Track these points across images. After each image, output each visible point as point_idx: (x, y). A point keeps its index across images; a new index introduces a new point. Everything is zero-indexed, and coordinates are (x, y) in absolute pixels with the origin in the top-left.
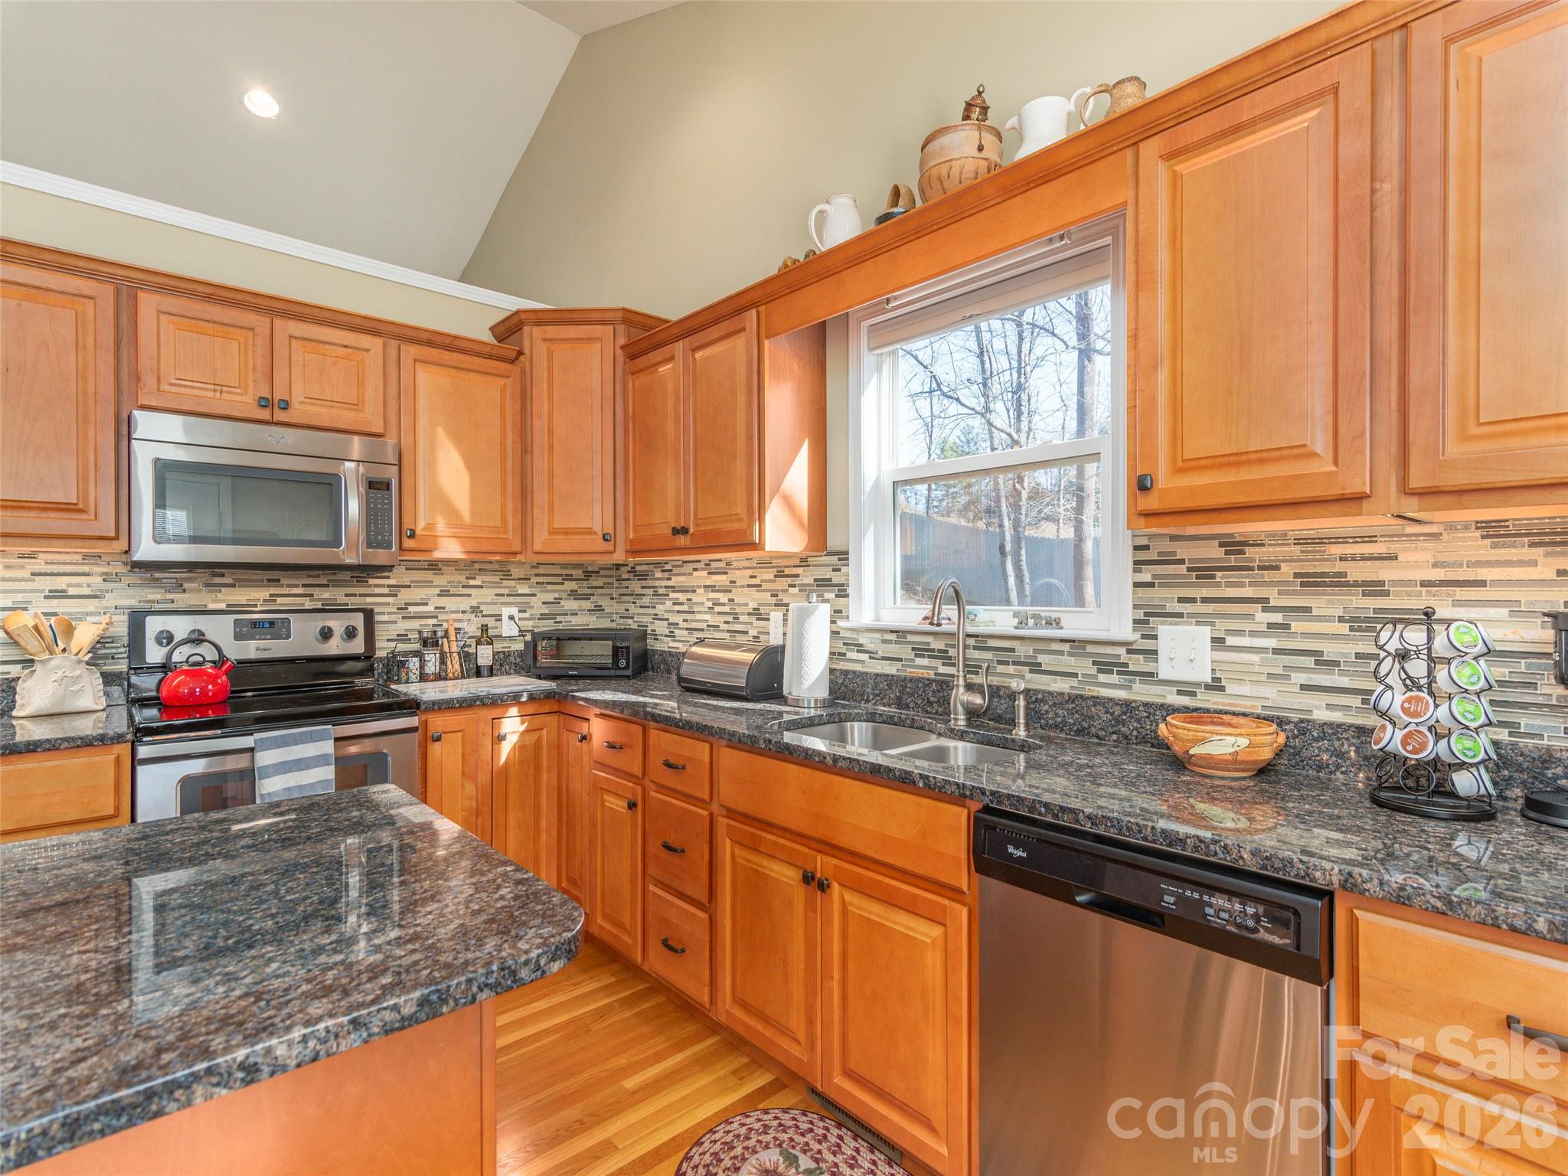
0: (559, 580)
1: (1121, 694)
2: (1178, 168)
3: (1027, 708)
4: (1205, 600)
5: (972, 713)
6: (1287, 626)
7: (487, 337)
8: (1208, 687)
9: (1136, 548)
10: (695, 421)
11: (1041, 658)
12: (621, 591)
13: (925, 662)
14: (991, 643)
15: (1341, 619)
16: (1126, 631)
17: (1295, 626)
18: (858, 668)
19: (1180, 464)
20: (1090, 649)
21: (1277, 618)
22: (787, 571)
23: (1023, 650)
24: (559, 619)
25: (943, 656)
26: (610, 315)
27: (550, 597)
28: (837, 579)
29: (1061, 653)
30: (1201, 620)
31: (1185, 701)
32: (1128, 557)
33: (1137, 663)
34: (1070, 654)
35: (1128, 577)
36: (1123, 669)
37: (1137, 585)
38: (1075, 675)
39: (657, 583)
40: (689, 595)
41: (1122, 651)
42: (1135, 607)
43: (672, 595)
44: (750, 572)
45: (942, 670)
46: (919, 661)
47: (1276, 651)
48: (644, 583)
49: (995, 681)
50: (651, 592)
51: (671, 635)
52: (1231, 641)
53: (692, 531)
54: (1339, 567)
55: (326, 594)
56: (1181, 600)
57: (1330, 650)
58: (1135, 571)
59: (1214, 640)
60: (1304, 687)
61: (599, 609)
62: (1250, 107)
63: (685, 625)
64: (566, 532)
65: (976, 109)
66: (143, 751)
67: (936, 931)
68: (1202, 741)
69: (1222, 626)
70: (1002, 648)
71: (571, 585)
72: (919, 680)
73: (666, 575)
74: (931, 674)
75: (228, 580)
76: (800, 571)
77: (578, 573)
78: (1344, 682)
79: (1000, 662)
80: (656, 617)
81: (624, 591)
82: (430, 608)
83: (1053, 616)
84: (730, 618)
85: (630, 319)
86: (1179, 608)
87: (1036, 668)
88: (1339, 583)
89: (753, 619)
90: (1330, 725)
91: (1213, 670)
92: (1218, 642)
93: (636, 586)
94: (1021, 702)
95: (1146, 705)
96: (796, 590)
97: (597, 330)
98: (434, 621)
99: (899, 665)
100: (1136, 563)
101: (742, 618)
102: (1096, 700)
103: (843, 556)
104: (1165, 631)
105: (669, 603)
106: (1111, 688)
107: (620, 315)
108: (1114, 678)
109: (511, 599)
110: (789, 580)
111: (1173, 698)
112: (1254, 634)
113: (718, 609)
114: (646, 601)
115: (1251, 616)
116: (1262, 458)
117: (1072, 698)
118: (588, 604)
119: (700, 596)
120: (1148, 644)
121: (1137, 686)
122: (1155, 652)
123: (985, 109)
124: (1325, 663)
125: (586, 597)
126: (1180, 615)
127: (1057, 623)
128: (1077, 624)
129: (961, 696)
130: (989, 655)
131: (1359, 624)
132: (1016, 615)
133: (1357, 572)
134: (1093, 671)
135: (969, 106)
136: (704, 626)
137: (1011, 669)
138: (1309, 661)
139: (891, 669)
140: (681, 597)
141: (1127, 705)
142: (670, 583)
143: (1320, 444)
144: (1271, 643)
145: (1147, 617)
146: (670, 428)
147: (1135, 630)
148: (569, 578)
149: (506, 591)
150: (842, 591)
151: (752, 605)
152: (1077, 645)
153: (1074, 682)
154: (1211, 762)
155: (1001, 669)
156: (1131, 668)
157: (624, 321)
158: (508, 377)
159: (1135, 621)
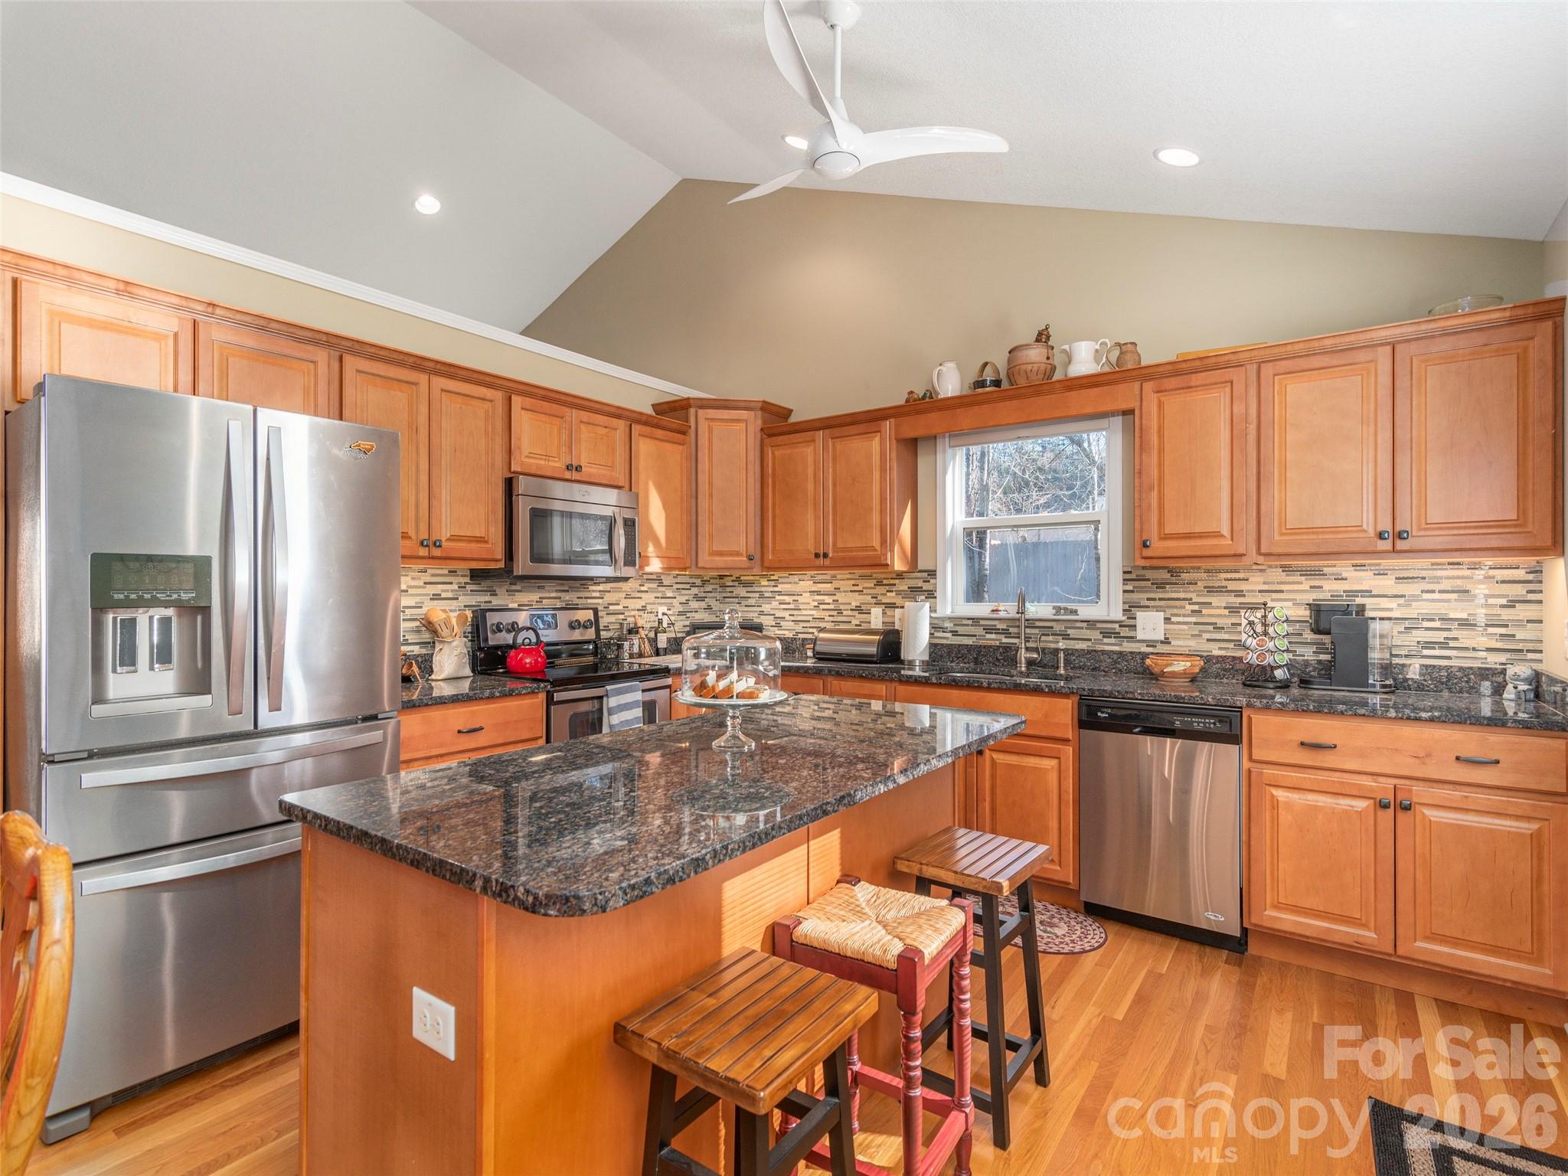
0: (688, 586)
1: (1116, 648)
2: (1162, 399)
3: (1065, 659)
4: (1160, 599)
5: (1030, 663)
6: (1201, 612)
7: (650, 411)
8: (1162, 642)
9: (1124, 572)
10: (834, 485)
11: (1069, 631)
12: (724, 595)
13: (993, 636)
14: (1038, 624)
15: (1225, 608)
16: (1117, 614)
17: (1204, 611)
18: (944, 642)
19: (1163, 535)
20: (1099, 625)
21: (1196, 607)
22: (885, 582)
23: (1058, 627)
24: (688, 615)
25: (1006, 633)
26: (752, 404)
27: (683, 599)
28: (926, 587)
29: (1082, 628)
30: (1158, 609)
31: (1150, 650)
32: (1120, 577)
33: (1125, 632)
34: (1086, 628)
35: (1121, 587)
36: (1117, 635)
37: (1124, 591)
38: (1090, 640)
39: (763, 589)
40: (795, 598)
41: (1116, 626)
42: (1124, 603)
43: (778, 597)
44: (853, 582)
45: (1005, 640)
46: (988, 636)
47: (1195, 623)
48: (750, 589)
49: (1042, 645)
50: (757, 595)
51: (778, 626)
52: (1174, 619)
53: (830, 555)
54: (1224, 583)
55: (567, 597)
56: (1148, 599)
57: (1220, 622)
58: (1124, 584)
59: (1165, 619)
60: (1208, 640)
61: (709, 608)
62: (1196, 379)
63: (792, 618)
64: (721, 554)
65: (1043, 337)
66: (557, 697)
67: (1054, 762)
68: (1171, 665)
69: (1169, 612)
70: (1045, 627)
71: (695, 590)
72: (991, 647)
73: (773, 583)
74: (998, 643)
75: (518, 587)
76: (897, 581)
77: (698, 582)
78: (1226, 637)
79: (1043, 635)
80: (762, 613)
81: (729, 595)
82: (620, 607)
83: (1074, 608)
84: (835, 613)
85: (767, 408)
86: (1147, 603)
87: (1066, 637)
88: (1221, 590)
89: (856, 613)
90: (1221, 657)
91: (1165, 634)
92: (1167, 620)
93: (742, 591)
94: (1062, 655)
95: (1131, 653)
96: (893, 594)
97: (744, 414)
98: (622, 617)
99: (974, 639)
100: (1124, 580)
101: (845, 613)
102: (1103, 652)
103: (932, 573)
104: (1141, 616)
105: (775, 604)
106: (1110, 645)
107: (761, 404)
108: (1113, 640)
109: (663, 601)
110: (887, 588)
111: (1144, 649)
112: (1184, 616)
113: (821, 607)
114: (752, 602)
115: (1184, 607)
116: (1201, 536)
117: (1089, 652)
118: (703, 605)
119: (806, 598)
120: (1131, 622)
121: (1125, 644)
122: (1135, 626)
123: (1048, 337)
124: (1218, 628)
125: (702, 599)
126: (1148, 607)
127: (1075, 612)
128: (1087, 612)
129: (1023, 655)
130: (1036, 631)
131: (1233, 610)
132: (1054, 608)
133: (1231, 586)
134: (1100, 637)
135: (1040, 334)
136: (810, 618)
137: (1051, 638)
138: (1211, 628)
139: (969, 641)
140: (787, 599)
141: (1121, 653)
142: (776, 589)
143: (1226, 531)
144: (1193, 619)
145: (1130, 609)
146: (810, 486)
147: (1124, 615)
148: (693, 585)
149: (660, 595)
150: (931, 595)
151: (854, 604)
152: (1091, 624)
153: (1089, 643)
154: (1174, 675)
155: (1043, 638)
156: (1122, 635)
157: (762, 409)
158: (683, 445)
159: (1124, 610)
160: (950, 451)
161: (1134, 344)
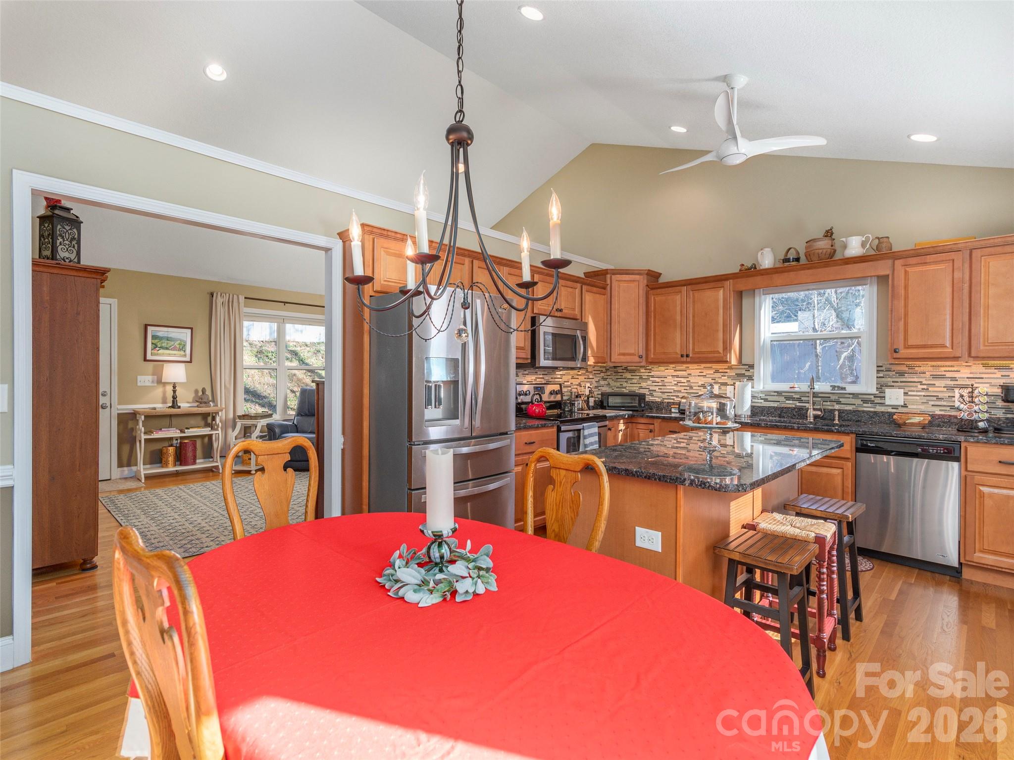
0: (599, 372)
1: (872, 409)
2: (907, 269)
3: (839, 416)
4: (901, 382)
5: (816, 417)
6: (928, 389)
7: (583, 276)
8: (902, 406)
9: (878, 367)
10: (694, 316)
11: (841, 400)
12: (617, 377)
13: (791, 402)
14: (820, 395)
15: (944, 387)
16: (874, 391)
17: (930, 389)
18: (759, 405)
19: (907, 346)
20: (860, 396)
21: (925, 387)
22: (720, 371)
23: (833, 397)
24: (599, 388)
25: (799, 400)
26: (642, 272)
27: (597, 379)
28: (747, 374)
29: (849, 398)
30: (900, 387)
31: (894, 411)
32: (875, 369)
33: (878, 400)
34: (852, 398)
35: (875, 375)
36: (872, 402)
37: (877, 377)
38: (855, 405)
39: (642, 374)
40: (662, 379)
41: (872, 397)
42: (877, 384)
43: (651, 379)
44: (700, 371)
45: (798, 404)
46: (787, 402)
47: (924, 396)
48: (633, 374)
49: (825, 407)
50: (638, 377)
51: (652, 395)
52: (910, 393)
53: (691, 356)
54: (943, 373)
55: (547, 378)
56: (893, 382)
57: (941, 395)
58: (877, 373)
59: (904, 393)
60: (932, 405)
61: (609, 384)
62: (929, 258)
63: (660, 391)
64: (624, 354)
65: (829, 234)
67: (839, 471)
68: (910, 419)
69: (907, 389)
70: (825, 397)
71: (602, 375)
72: (789, 408)
73: (648, 371)
74: (794, 406)
76: (728, 371)
77: (604, 370)
78: (945, 403)
79: (824, 401)
80: (641, 388)
81: (619, 377)
82: (569, 383)
83: (844, 386)
84: (688, 388)
85: (650, 273)
86: (893, 384)
87: (839, 403)
88: (942, 377)
89: (702, 388)
90: (941, 415)
91: (904, 402)
92: (906, 394)
93: (628, 375)
94: (837, 413)
95: (882, 412)
96: (726, 378)
97: (637, 277)
98: (570, 389)
99: (778, 403)
100: (877, 371)
101: (694, 388)
102: (863, 412)
103: (752, 366)
104: (888, 391)
105: (649, 383)
106: (868, 408)
107: (647, 272)
108: (870, 405)
109: (588, 380)
110: (722, 374)
111: (890, 410)
112: (917, 391)
113: (679, 384)
114: (634, 381)
115: (916, 387)
116: (932, 346)
117: (854, 411)
118: (606, 382)
119: (670, 379)
120: (882, 395)
121: (878, 407)
122: (884, 397)
123: (832, 234)
124: (939, 399)
125: (605, 379)
126: (893, 386)
127: (844, 389)
128: (851, 389)
129: (811, 413)
130: (819, 399)
131: (951, 388)
132: (831, 386)
133: (948, 375)
134: (862, 403)
135: (827, 232)
136: (672, 391)
137: (829, 403)
138: (935, 398)
139: (775, 405)
140: (657, 380)
141: (875, 413)
142: (650, 374)
143: (948, 344)
144: (923, 394)
145: (881, 387)
146: (678, 318)
147: (877, 391)
148: (602, 372)
149: (587, 377)
150: (750, 378)
151: (700, 383)
152: (855, 395)
153: (854, 407)
154: (913, 424)
155: (824, 403)
156: (875, 402)
157: (647, 274)
158: (604, 295)
159: (877, 388)
160: (763, 297)
161: (888, 237)
